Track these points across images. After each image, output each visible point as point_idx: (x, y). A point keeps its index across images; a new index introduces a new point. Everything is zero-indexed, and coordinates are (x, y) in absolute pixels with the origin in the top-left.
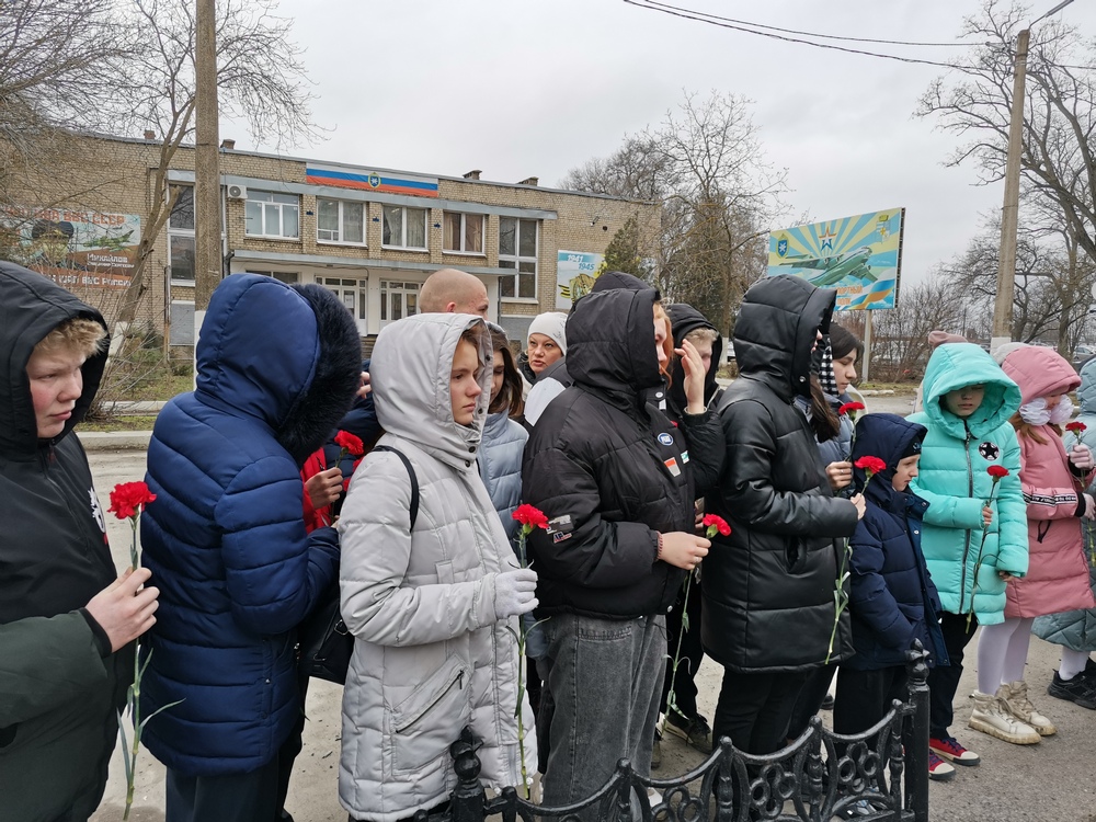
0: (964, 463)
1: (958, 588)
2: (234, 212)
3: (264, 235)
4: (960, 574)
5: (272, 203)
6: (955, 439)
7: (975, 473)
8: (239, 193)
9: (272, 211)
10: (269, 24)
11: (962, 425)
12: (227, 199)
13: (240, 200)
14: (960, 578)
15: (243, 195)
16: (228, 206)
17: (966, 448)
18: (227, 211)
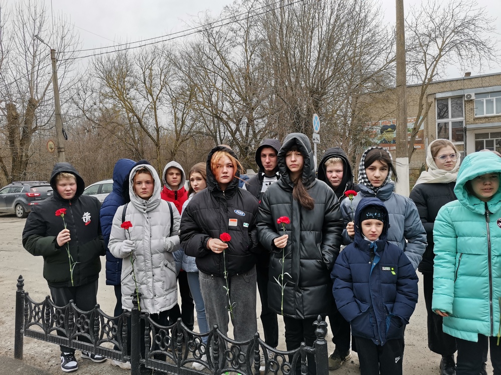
0: (484, 232)
1: (488, 318)
2: (469, 106)
3: (485, 115)
4: (489, 308)
5: (489, 98)
6: (480, 215)
7: (492, 239)
8: (471, 96)
9: (489, 102)
10: (472, 14)
11: (483, 206)
12: (465, 101)
13: (471, 100)
14: (489, 311)
15: (473, 97)
16: (465, 104)
17: (488, 221)
18: (465, 107)
